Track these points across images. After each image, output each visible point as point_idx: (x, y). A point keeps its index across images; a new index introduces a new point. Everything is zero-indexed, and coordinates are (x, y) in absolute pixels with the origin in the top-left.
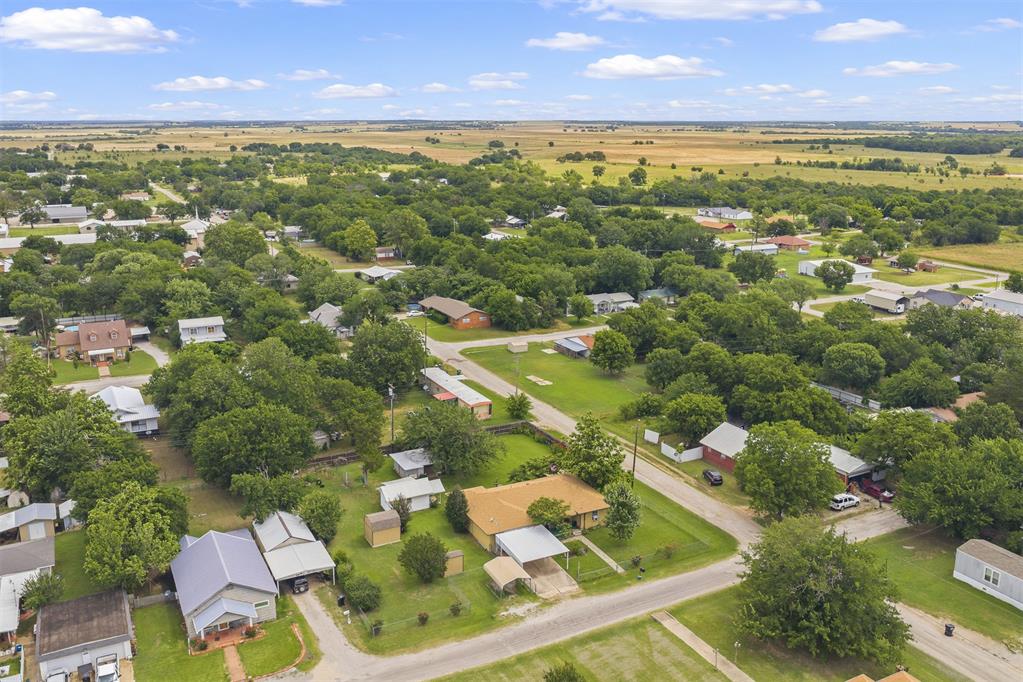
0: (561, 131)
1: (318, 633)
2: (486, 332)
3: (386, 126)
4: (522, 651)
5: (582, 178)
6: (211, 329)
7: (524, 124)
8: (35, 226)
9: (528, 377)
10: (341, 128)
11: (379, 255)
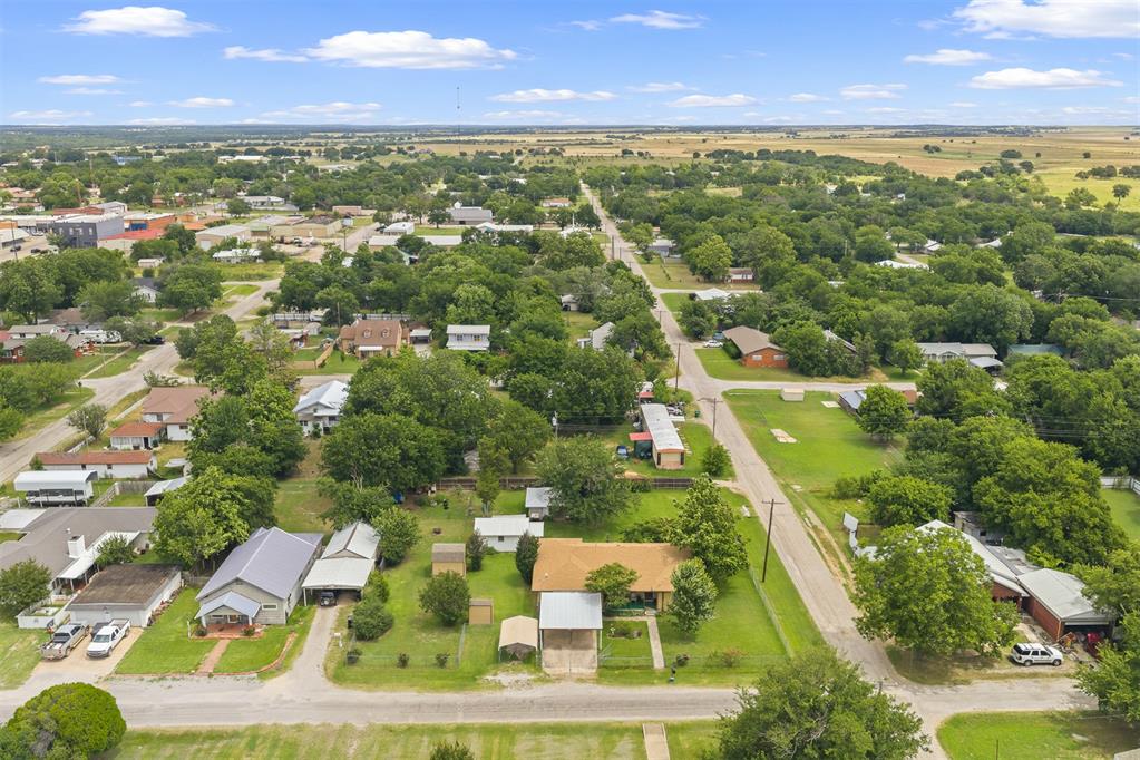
0: (1122, 139)
1: (306, 649)
2: (773, 373)
3: (892, 132)
4: (468, 721)
5: (1096, 200)
6: (477, 337)
7: (1075, 130)
8: (440, 226)
9: (774, 431)
10: (837, 133)
11: (735, 277)
